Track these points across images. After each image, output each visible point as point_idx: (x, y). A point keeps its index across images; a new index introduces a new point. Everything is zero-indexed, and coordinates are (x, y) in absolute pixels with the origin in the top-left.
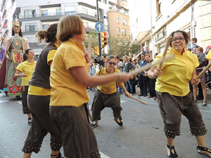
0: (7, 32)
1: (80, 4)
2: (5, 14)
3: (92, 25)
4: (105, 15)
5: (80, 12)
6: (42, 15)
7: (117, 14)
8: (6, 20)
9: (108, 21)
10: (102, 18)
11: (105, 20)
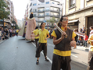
5: (51, 10)
6: (39, 11)
9: (62, 12)
10: (59, 11)
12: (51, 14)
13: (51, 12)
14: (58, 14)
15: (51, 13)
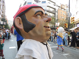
1: (47, 6)
3: (51, 15)
4: (57, 11)
5: (47, 10)
7: (61, 11)
9: (57, 13)
10: (55, 12)
11: (56, 13)
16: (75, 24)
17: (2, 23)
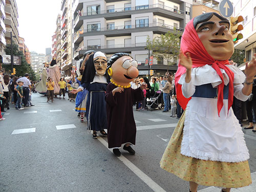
0: (66, 33)
2: (65, 12)
3: (169, 23)
4: (187, 10)
5: (154, 7)
6: (108, 11)
8: (66, 20)
10: (182, 13)
11: (187, 17)
12: (154, 21)
13: (155, 14)
14: (178, 23)
15: (157, 17)
16: (250, 51)
17: (6, 59)
